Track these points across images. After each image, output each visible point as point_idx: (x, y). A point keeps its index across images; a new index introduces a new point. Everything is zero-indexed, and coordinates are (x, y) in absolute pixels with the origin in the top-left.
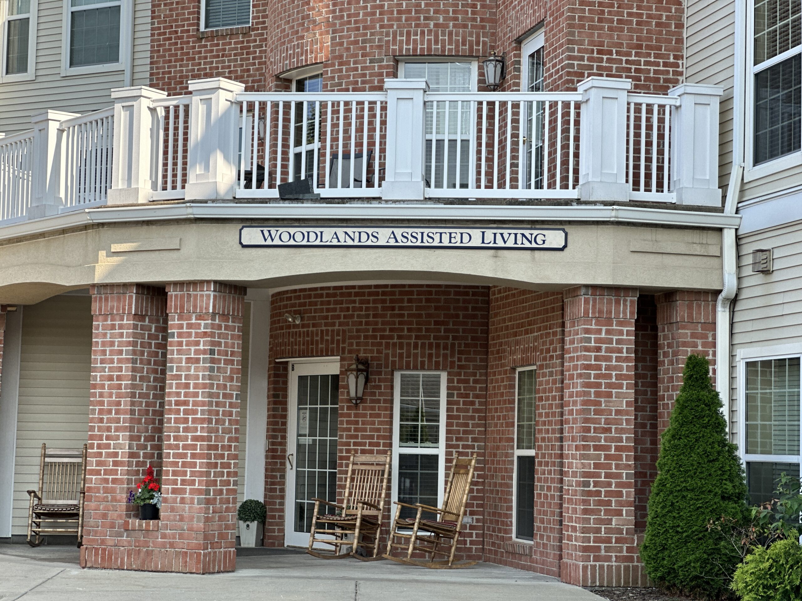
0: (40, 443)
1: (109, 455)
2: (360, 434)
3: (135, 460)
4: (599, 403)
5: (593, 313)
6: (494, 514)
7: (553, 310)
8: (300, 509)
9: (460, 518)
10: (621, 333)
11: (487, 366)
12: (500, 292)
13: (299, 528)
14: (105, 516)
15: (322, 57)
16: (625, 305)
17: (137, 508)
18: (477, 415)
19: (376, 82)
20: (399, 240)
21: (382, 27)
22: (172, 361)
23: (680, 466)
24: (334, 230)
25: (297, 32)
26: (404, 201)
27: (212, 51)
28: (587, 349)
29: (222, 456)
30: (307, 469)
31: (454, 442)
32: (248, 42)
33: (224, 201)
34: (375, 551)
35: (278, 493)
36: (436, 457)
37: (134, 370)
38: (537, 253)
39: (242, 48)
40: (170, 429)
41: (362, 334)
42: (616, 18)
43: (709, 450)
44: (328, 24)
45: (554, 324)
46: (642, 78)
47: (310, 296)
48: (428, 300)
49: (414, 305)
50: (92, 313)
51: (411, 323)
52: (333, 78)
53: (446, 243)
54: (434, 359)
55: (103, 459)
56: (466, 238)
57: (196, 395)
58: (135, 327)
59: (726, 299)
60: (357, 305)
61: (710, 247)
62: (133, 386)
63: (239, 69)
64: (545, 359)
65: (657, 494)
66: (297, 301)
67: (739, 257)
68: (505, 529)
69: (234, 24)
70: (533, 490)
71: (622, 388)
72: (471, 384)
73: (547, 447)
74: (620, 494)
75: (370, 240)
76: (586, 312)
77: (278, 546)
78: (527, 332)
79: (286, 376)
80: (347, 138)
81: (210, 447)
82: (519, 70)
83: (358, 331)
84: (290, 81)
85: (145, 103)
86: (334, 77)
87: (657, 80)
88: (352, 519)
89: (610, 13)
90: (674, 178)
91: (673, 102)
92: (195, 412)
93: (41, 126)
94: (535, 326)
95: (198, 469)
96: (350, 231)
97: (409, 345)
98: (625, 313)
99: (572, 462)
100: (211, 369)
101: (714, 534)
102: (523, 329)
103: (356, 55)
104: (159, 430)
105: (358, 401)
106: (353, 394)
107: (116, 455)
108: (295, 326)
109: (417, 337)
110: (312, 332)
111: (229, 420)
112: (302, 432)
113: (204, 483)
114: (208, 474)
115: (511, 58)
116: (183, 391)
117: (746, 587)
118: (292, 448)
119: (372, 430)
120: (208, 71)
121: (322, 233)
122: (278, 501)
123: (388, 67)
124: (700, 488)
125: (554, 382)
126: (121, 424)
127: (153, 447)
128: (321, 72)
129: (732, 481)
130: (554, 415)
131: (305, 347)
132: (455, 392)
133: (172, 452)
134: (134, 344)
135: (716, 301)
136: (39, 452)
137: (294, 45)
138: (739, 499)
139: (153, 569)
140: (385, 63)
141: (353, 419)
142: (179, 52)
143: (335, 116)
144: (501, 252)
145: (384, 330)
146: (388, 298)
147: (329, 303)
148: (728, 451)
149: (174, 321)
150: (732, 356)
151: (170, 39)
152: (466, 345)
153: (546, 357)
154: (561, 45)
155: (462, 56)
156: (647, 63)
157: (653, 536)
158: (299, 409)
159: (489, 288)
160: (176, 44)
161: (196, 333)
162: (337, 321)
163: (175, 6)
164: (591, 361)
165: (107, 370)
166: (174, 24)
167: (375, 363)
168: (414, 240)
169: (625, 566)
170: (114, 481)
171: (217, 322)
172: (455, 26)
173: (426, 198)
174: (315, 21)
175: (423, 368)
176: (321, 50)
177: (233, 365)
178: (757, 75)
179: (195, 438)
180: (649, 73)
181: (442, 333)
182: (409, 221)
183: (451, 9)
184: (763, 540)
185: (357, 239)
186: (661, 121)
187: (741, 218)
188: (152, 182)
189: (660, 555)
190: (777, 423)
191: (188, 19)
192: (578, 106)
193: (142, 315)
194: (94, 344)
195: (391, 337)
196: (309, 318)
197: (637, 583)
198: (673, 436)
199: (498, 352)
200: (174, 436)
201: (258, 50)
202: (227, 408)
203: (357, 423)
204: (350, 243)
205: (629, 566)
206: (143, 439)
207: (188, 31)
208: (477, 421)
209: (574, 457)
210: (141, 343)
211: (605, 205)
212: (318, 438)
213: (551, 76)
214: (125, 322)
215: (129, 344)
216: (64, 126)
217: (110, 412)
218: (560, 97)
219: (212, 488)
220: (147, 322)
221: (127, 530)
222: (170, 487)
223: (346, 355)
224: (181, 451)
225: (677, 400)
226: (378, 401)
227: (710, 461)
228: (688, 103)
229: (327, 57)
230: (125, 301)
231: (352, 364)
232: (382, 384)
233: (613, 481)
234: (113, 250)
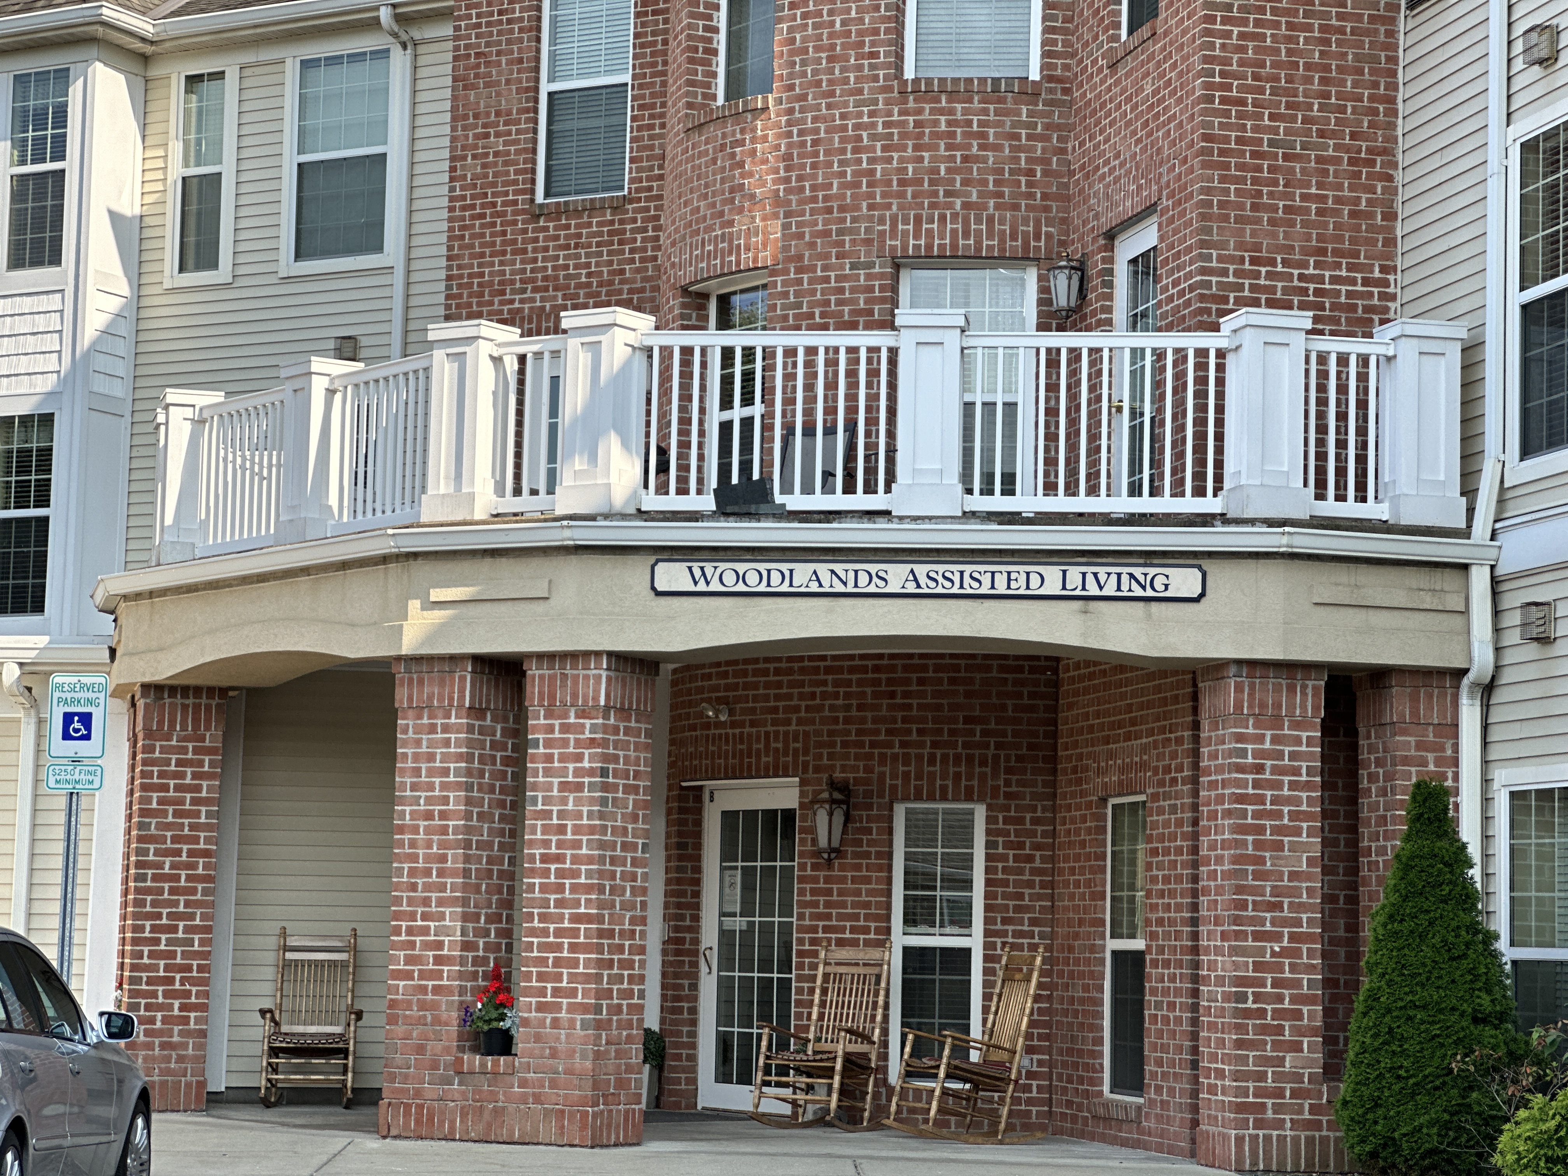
0: (276, 927)
1: (427, 945)
2: (834, 912)
3: (471, 954)
4: (1261, 861)
5: (1250, 707)
6: (1070, 1052)
7: (1176, 699)
8: (724, 1044)
9: (1017, 1056)
10: (1298, 741)
11: (1055, 795)
12: (1077, 666)
13: (723, 1076)
14: (420, 1049)
15: (766, 257)
16: (1304, 694)
17: (477, 1034)
18: (1037, 879)
19: (862, 302)
20: (923, 585)
21: (871, 207)
22: (535, 787)
23: (1404, 966)
24: (812, 567)
25: (721, 214)
26: (930, 518)
27: (557, 238)
28: (1240, 769)
29: (620, 949)
30: (737, 974)
31: (999, 927)
32: (622, 222)
33: (624, 516)
34: (866, 1114)
35: (686, 1015)
36: (966, 953)
37: (469, 801)
38: (1155, 607)
39: (611, 233)
40: (532, 903)
41: (838, 739)
42: (1281, 204)
43: (1451, 939)
44: (777, 201)
45: (1177, 724)
46: (1327, 305)
47: (745, 673)
48: (953, 681)
49: (929, 688)
50: (397, 705)
51: (924, 720)
52: (786, 295)
53: (1001, 588)
54: (963, 783)
55: (417, 952)
56: (1035, 581)
57: (577, 845)
58: (470, 729)
59: (1475, 685)
60: (830, 689)
61: (1448, 596)
62: (468, 830)
63: (605, 269)
64: (1161, 783)
65: (1365, 1014)
66: (722, 682)
67: (1496, 613)
68: (1091, 1078)
69: (596, 191)
70: (1142, 1010)
71: (1300, 835)
72: (1028, 826)
73: (1167, 935)
74: (1297, 1015)
75: (873, 584)
76: (1239, 706)
77: (687, 1108)
78: (1128, 737)
79: (699, 811)
80: (811, 400)
81: (601, 933)
82: (1110, 285)
83: (831, 733)
84: (705, 296)
85: (485, 349)
86: (788, 293)
87: (1353, 308)
88: (828, 1059)
89: (1271, 195)
90: (1385, 477)
91: (1382, 350)
92: (576, 874)
93: (298, 384)
94: (1143, 727)
95: (581, 970)
96: (839, 568)
97: (920, 757)
98: (1303, 707)
99: (1216, 961)
100: (603, 802)
101: (1459, 1081)
102: (1121, 731)
103: (827, 256)
104: (508, 904)
105: (833, 855)
106: (823, 842)
107: (439, 945)
108: (719, 725)
109: (935, 745)
110: (750, 735)
111: (632, 887)
112: (728, 909)
113: (593, 994)
114: (598, 978)
115: (1097, 263)
116: (554, 838)
117: (1518, 1161)
118: (709, 937)
119: (855, 905)
120: (550, 272)
121: (791, 571)
122: (685, 1029)
123: (882, 276)
124: (1437, 1003)
125: (1180, 823)
126: (448, 894)
127: (499, 933)
128: (764, 281)
129: (1489, 992)
130: (1179, 879)
131: (737, 761)
132: (1000, 839)
133: (535, 940)
134: (469, 758)
135: (1458, 687)
136: (273, 942)
137: (716, 236)
138: (1501, 1021)
139: (505, 1138)
140: (877, 270)
141: (821, 885)
142: (498, 239)
143: (790, 360)
144: (1093, 605)
145: (877, 732)
146: (883, 676)
147: (779, 685)
148: (1484, 942)
149: (538, 720)
150: (1486, 782)
151: (482, 216)
152: (1020, 759)
153: (1164, 780)
154: (1189, 250)
155: (1010, 258)
156: (1334, 280)
157: (1357, 1084)
158: (723, 869)
159: (1057, 660)
160: (494, 224)
161: (577, 740)
162: (794, 717)
163: (491, 158)
164: (1247, 788)
165: (422, 801)
166: (489, 191)
167: (861, 788)
168: (948, 584)
169: (1306, 1138)
170: (437, 990)
171: (612, 721)
172: (997, 207)
173: (964, 513)
174: (753, 196)
175: (944, 798)
176: (765, 245)
177: (637, 794)
178: (1525, 308)
179: (577, 918)
180: (1339, 297)
181: (978, 738)
182: (938, 551)
183: (991, 178)
184: (1543, 1086)
185: (851, 583)
186: (1363, 377)
187: (1500, 547)
188: (496, 482)
189: (1370, 1116)
190: (1562, 894)
191: (515, 182)
192: (1221, 354)
193: (481, 709)
194: (399, 757)
195: (890, 745)
196: (744, 711)
197: (1328, 1166)
198: (1391, 917)
199: (1075, 770)
200: (539, 914)
201: (639, 237)
202: (629, 868)
203: (829, 892)
204: (840, 588)
205: (1314, 1137)
206: (483, 919)
207: (515, 202)
208: (1037, 890)
209: (1218, 951)
210: (480, 755)
211: (1270, 526)
212: (757, 919)
213: (1170, 299)
214: (453, 720)
215: (459, 757)
216: (337, 384)
217: (428, 872)
218: (1192, 341)
219: (604, 1002)
220: (488, 722)
221: (459, 1073)
222: (534, 1000)
223: (810, 775)
224: (551, 939)
225: (1397, 857)
226: (867, 855)
227: (1453, 959)
228: (1407, 351)
229: (774, 257)
230: (453, 686)
231: (823, 791)
232: (874, 825)
233: (1286, 992)
234: (432, 599)
